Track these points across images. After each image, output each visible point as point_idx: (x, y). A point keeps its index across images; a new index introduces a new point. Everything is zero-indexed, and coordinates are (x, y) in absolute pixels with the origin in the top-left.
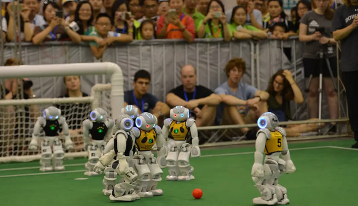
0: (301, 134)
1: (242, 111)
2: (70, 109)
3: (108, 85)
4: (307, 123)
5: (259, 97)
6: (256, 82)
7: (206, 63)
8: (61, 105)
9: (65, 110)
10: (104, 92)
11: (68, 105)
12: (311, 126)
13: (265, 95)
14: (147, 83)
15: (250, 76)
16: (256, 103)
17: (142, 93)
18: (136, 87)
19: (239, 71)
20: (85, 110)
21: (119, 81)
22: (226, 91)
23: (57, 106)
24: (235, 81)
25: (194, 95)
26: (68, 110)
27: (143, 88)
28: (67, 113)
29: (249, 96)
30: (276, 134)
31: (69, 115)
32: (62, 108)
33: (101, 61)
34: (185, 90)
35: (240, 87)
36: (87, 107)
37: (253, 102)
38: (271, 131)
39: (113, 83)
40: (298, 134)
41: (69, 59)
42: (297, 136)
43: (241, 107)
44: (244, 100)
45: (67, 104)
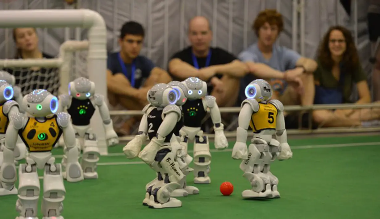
0: (362, 123)
1: (277, 87)
2: (28, 77)
3: (85, 43)
4: (372, 108)
5: (301, 66)
6: (299, 45)
7: (227, 17)
8: (14, 71)
9: (21, 78)
10: (78, 53)
11: (25, 71)
12: (377, 112)
13: (311, 64)
14: (139, 42)
15: (290, 35)
16: (299, 76)
17: (132, 56)
18: (123, 47)
19: (273, 29)
20: (49, 79)
21: (101, 37)
22: (255, 56)
23: (10, 70)
24: (266, 43)
25: (208, 61)
26: (25, 78)
27: (134, 49)
28: (24, 81)
29: (289, 66)
30: (268, 107)
31: (26, 84)
32: (17, 74)
33: (76, 8)
34: (195, 53)
35: (275, 52)
36: (52, 74)
37: (294, 74)
38: (260, 102)
39: (92, 40)
40: (358, 123)
41: (29, 3)
42: (356, 126)
43: (277, 81)
44: (281, 70)
45: (25, 68)
